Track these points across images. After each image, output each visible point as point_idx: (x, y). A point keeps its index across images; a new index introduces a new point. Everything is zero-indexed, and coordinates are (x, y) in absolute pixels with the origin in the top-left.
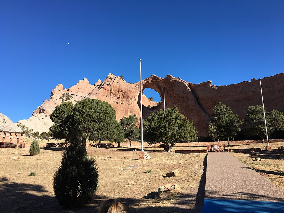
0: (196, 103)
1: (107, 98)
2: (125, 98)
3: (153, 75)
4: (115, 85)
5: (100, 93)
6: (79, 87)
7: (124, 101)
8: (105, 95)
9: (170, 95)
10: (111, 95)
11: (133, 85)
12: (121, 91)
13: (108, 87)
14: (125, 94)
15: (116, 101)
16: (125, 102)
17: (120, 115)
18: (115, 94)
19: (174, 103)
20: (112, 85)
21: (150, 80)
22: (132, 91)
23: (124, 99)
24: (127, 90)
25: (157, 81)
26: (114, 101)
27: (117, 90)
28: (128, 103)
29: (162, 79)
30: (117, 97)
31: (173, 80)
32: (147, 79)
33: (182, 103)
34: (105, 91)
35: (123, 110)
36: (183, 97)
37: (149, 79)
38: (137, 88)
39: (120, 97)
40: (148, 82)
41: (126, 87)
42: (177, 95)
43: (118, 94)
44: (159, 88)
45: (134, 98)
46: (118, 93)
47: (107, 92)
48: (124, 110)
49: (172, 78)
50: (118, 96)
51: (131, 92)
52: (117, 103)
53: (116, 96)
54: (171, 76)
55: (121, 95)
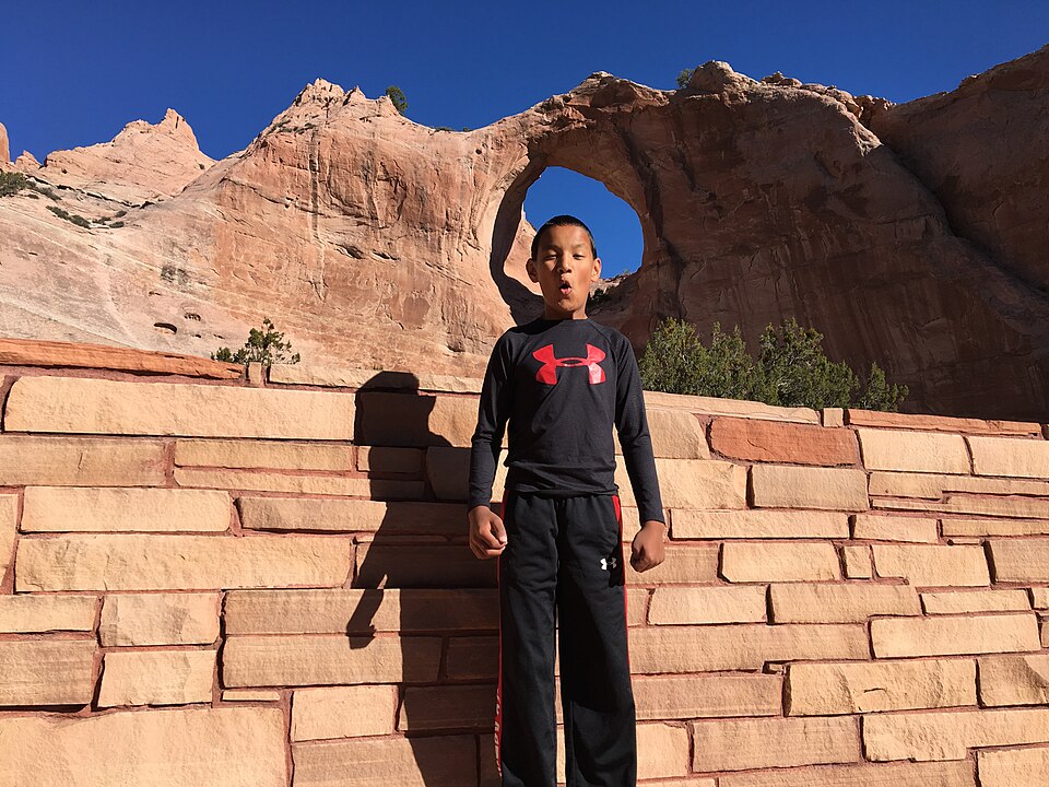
0: (938, 228)
1: (286, 220)
2: (409, 222)
3: (598, 77)
4: (342, 133)
5: (245, 181)
6: (120, 153)
7: (399, 245)
8: (275, 196)
9: (712, 196)
10: (315, 195)
11: (463, 142)
12: (380, 173)
13: (297, 142)
14: (411, 192)
15: (350, 241)
16: (411, 251)
17: (372, 332)
18: (343, 189)
19: (743, 249)
20: (324, 129)
21: (579, 108)
22: (458, 180)
23: (399, 229)
24: (421, 172)
25: (621, 114)
26: (339, 239)
27: (355, 167)
28: (427, 255)
29: (654, 94)
30: (360, 216)
31: (733, 97)
32: (558, 98)
33: (806, 244)
34: (274, 169)
35: (396, 298)
36: (816, 198)
37: (567, 99)
38: (486, 158)
39: (374, 218)
40: (563, 121)
41: (417, 148)
42: (766, 187)
43: (364, 195)
44: (633, 161)
45: (467, 224)
46: (362, 185)
47: (287, 178)
48: (402, 300)
49: (730, 81)
50: (365, 205)
51: (446, 181)
52: (354, 252)
53: (349, 208)
54: (725, 66)
55: (382, 205)
